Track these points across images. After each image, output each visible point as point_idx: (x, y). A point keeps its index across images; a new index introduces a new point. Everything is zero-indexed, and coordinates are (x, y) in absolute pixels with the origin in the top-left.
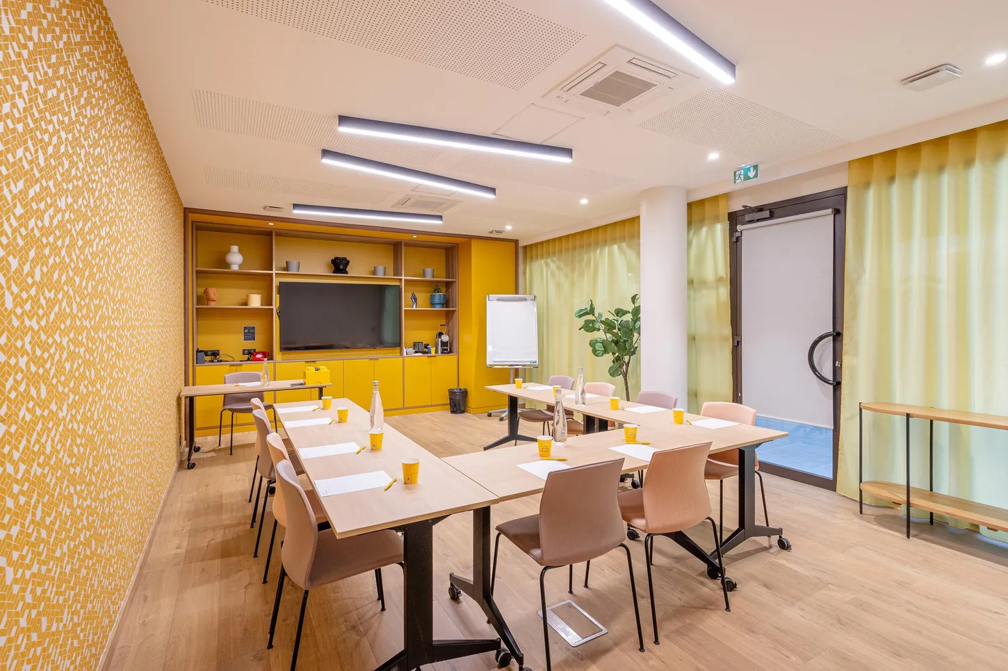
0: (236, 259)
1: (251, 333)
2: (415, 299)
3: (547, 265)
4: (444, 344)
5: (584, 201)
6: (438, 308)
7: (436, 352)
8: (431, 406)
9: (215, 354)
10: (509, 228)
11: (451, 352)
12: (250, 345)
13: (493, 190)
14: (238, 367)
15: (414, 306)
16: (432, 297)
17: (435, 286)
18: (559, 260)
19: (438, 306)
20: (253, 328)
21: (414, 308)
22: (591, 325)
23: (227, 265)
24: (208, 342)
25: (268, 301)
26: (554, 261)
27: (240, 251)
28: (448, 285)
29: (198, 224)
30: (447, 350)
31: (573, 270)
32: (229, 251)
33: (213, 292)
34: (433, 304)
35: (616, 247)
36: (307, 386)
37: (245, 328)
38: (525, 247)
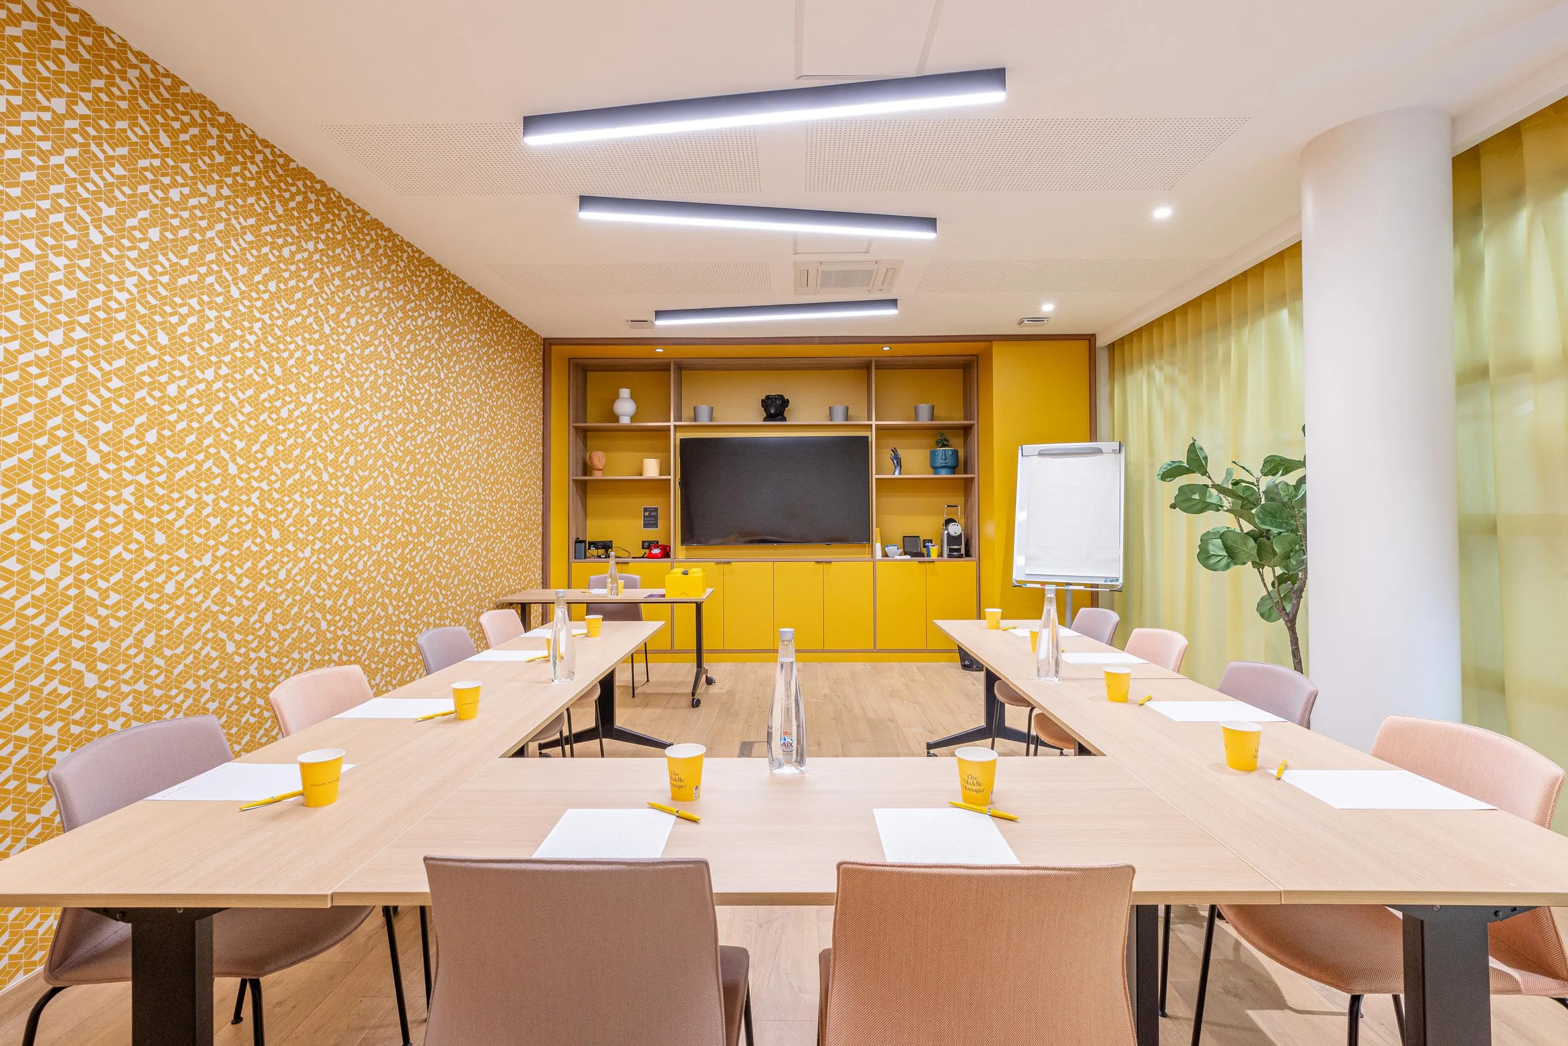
0: (625, 407)
1: (653, 516)
2: (898, 461)
3: (1150, 376)
4: (953, 540)
5: (1163, 213)
6: (944, 475)
7: (941, 555)
8: (927, 651)
9: (607, 546)
10: (1048, 308)
11: (968, 554)
12: (651, 534)
13: (930, 223)
14: (624, 566)
15: (897, 472)
16: (933, 455)
17: (941, 435)
18: (1172, 364)
19: (944, 471)
20: (656, 510)
21: (897, 475)
22: (1196, 497)
23: (616, 418)
24: (596, 530)
25: (664, 469)
26: (1161, 368)
27: (633, 397)
28: (966, 431)
29: (579, 361)
30: (959, 550)
31: (1196, 379)
32: (616, 397)
33: (598, 459)
34: (935, 469)
35: (1284, 313)
36: (667, 599)
37: (645, 510)
38: (1112, 347)
